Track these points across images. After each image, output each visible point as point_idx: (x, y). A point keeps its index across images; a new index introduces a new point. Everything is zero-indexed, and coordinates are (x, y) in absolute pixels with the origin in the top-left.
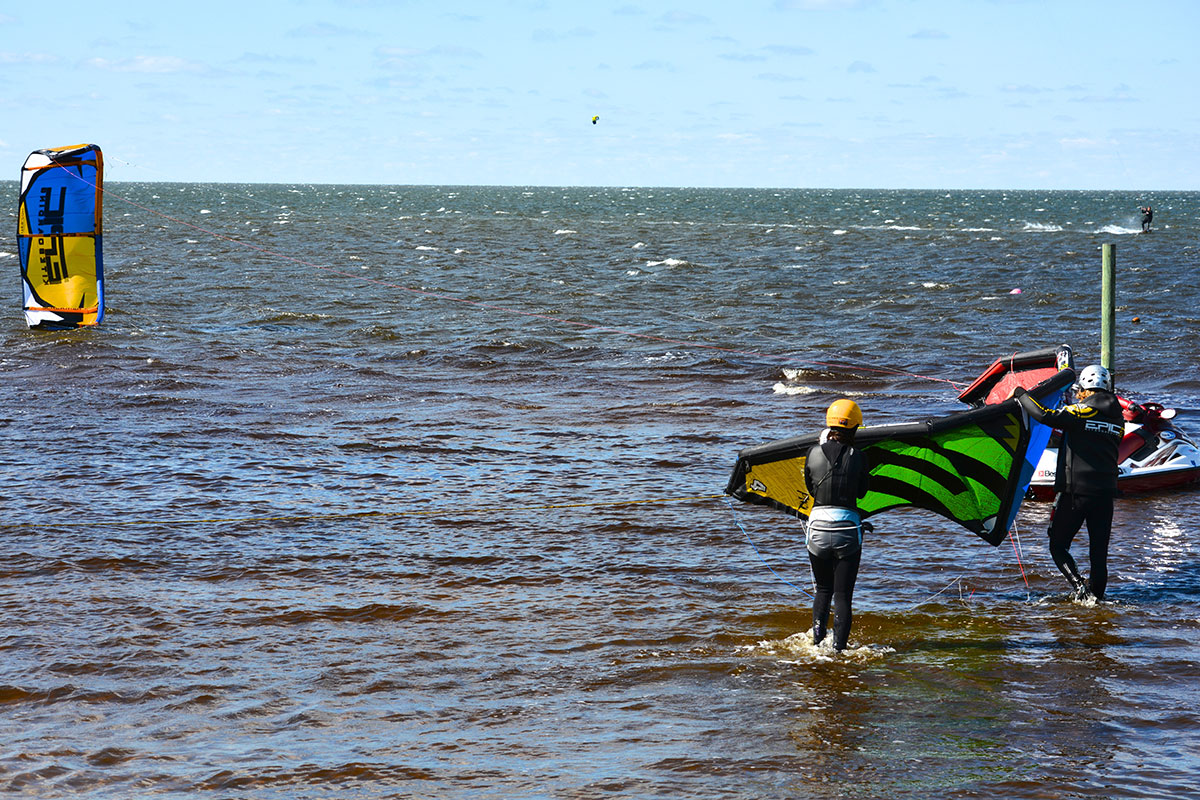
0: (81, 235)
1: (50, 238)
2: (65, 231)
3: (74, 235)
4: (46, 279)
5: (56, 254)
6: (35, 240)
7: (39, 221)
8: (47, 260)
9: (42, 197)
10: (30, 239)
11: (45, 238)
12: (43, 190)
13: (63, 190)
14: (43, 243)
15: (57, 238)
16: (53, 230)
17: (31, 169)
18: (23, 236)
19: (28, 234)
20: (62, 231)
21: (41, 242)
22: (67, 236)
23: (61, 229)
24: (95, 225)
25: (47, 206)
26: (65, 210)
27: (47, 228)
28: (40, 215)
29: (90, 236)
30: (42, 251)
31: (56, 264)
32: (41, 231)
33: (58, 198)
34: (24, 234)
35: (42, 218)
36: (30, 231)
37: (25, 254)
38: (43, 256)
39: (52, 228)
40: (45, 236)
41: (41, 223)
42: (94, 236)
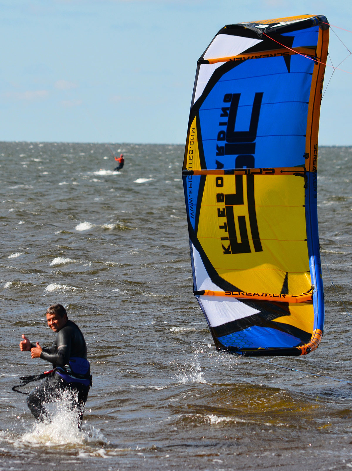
0: (282, 172)
1: (233, 177)
2: (258, 166)
3: (272, 172)
4: (227, 243)
5: (242, 203)
6: (211, 180)
7: (218, 148)
8: (228, 213)
9: (224, 109)
10: (203, 179)
11: (226, 177)
12: (228, 98)
13: (259, 97)
14: (222, 185)
15: (245, 177)
16: (239, 164)
17: (213, 62)
18: (192, 173)
19: (199, 169)
20: (253, 166)
21: (219, 183)
22: (261, 173)
23: (251, 163)
24: (306, 156)
25: (231, 124)
26: (260, 131)
27: (230, 160)
28: (219, 139)
29: (297, 174)
30: (220, 198)
31: (242, 219)
32: (220, 165)
33: (250, 109)
34: (193, 169)
35: (223, 143)
36: (203, 165)
37: (195, 202)
38: (222, 206)
39: (237, 160)
40: (227, 172)
41: (221, 151)
42: (304, 174)
